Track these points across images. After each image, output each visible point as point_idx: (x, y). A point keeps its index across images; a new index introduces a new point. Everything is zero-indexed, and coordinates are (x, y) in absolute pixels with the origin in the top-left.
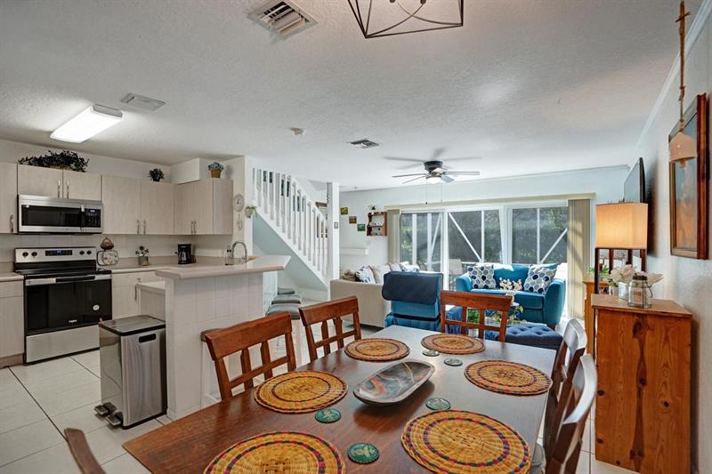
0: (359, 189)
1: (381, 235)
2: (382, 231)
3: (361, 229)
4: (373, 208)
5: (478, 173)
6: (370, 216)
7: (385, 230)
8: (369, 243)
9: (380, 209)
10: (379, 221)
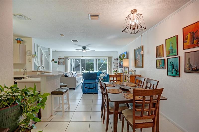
0: (57, 51)
1: (62, 64)
2: (63, 63)
3: (56, 62)
4: (60, 57)
5: (94, 50)
6: (59, 59)
7: (64, 63)
8: (58, 66)
9: (62, 57)
10: (62, 60)
